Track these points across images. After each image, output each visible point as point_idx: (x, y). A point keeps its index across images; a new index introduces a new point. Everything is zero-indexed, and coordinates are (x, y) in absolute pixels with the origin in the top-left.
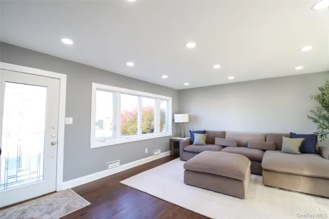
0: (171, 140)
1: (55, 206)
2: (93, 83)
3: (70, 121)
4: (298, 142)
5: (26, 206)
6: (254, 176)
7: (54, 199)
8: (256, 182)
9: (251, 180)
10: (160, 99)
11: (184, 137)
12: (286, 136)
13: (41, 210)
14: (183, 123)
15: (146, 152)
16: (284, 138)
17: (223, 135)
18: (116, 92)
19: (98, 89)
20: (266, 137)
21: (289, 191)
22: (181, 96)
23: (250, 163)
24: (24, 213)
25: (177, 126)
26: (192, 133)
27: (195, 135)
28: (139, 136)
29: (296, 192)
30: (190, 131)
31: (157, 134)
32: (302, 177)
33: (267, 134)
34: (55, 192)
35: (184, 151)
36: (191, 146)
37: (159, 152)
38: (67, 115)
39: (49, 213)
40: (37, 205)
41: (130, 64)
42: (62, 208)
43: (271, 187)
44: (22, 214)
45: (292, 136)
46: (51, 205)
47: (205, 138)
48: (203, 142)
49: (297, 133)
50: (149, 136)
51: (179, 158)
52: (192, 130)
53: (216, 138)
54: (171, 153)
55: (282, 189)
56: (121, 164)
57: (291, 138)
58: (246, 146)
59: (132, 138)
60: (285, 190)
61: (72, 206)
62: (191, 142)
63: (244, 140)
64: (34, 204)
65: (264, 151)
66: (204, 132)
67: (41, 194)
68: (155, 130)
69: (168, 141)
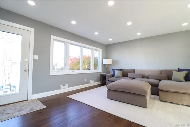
0: (101, 75)
1: (24, 108)
2: (51, 36)
3: (37, 57)
4: (184, 74)
5: (7, 107)
6: (153, 96)
7: (25, 104)
8: (154, 99)
9: (151, 98)
10: (94, 49)
11: (109, 73)
12: (175, 71)
13: (15, 109)
14: (108, 65)
15: (85, 81)
16: (174, 72)
17: (133, 71)
18: (66, 42)
19: (55, 40)
20: (161, 72)
21: (178, 104)
22: (107, 48)
23: (150, 87)
24: (4, 110)
25: (105, 66)
26: (114, 70)
27: (116, 71)
28: (81, 71)
29: (182, 105)
30: (113, 69)
31: (92, 70)
32: (187, 95)
33: (162, 70)
34: (27, 100)
35: (109, 81)
36: (113, 78)
37: (93, 81)
38: (35, 54)
39: (20, 111)
40: (14, 107)
41: (74, 22)
42: (28, 109)
43: (165, 102)
44: (3, 111)
45: (179, 70)
46: (22, 107)
47: (122, 73)
48: (121, 75)
49: (183, 68)
50: (87, 71)
51: (105, 86)
52: (114, 69)
53: (129, 73)
54: (101, 83)
55: (172, 103)
56: (69, 87)
57: (178, 71)
58: (148, 78)
59: (76, 72)
60: (175, 103)
61: (35, 108)
62: (113, 76)
63: (146, 74)
64: (13, 106)
65: (160, 80)
66: (121, 70)
67: (18, 101)
68: (91, 69)
69: (99, 75)
